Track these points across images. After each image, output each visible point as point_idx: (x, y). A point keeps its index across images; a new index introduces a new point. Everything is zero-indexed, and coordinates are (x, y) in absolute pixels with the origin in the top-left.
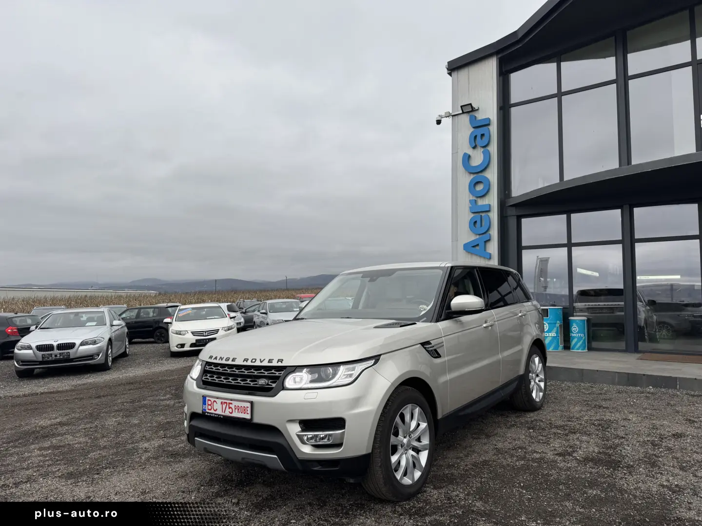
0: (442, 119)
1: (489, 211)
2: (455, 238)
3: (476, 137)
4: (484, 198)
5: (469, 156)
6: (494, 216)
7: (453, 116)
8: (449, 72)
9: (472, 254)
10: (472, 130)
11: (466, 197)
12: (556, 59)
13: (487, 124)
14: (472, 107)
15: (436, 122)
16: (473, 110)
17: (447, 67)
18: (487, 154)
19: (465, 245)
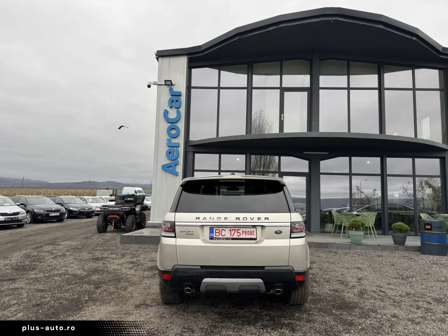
0: (151, 85)
1: (178, 147)
2: (156, 161)
3: (173, 101)
4: (176, 139)
5: (168, 112)
6: (181, 150)
7: (158, 85)
8: (157, 57)
9: (167, 171)
10: (170, 96)
11: (164, 137)
13: (179, 95)
14: (171, 82)
16: (172, 85)
17: (156, 53)
18: (179, 113)
19: (163, 166)
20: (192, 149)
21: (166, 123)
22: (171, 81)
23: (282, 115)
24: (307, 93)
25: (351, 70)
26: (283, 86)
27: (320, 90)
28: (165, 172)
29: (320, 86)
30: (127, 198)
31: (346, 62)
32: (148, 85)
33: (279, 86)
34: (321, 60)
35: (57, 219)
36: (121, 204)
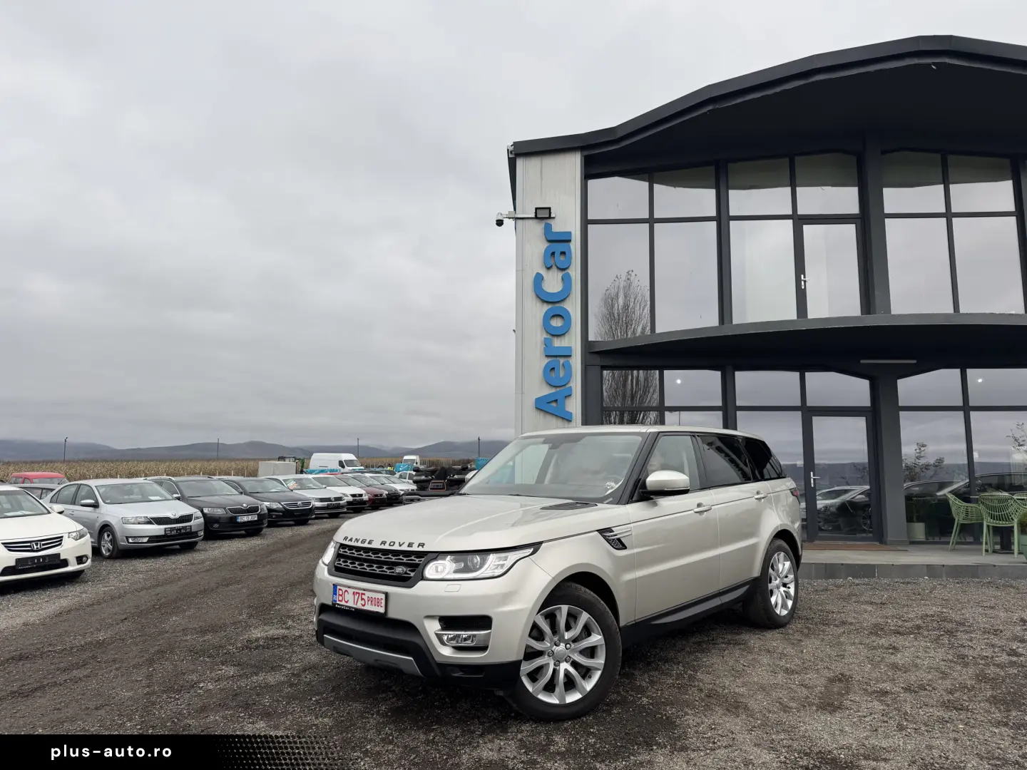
0: (504, 219)
1: (570, 357)
2: (521, 388)
3: (553, 254)
4: (563, 337)
5: (543, 279)
6: (576, 362)
7: (516, 219)
9: (546, 412)
10: (547, 245)
11: (537, 336)
12: (647, 175)
14: (550, 213)
15: (495, 222)
16: (550, 217)
18: (566, 280)
19: (538, 400)
20: (598, 360)
21: (539, 304)
22: (549, 209)
23: (802, 276)
24: (854, 226)
25: (952, 172)
26: (799, 213)
27: (886, 220)
28: (542, 414)
29: (886, 211)
30: (454, 476)
31: (938, 156)
32: (497, 221)
33: (790, 212)
34: (884, 152)
35: (245, 530)
36: (443, 488)
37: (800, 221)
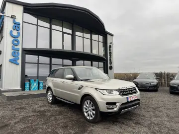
1: (19, 50)
3: (15, 27)
5: (12, 32)
6: (20, 52)
12: (36, 16)
13: (19, 24)
18: (19, 33)
19: (10, 60)
21: (11, 37)
22: (15, 16)
23: (63, 42)
24: (71, 36)
25: (84, 31)
28: (11, 63)
29: (76, 35)
31: (82, 28)
33: (62, 31)
34: (76, 25)
37: (64, 33)
